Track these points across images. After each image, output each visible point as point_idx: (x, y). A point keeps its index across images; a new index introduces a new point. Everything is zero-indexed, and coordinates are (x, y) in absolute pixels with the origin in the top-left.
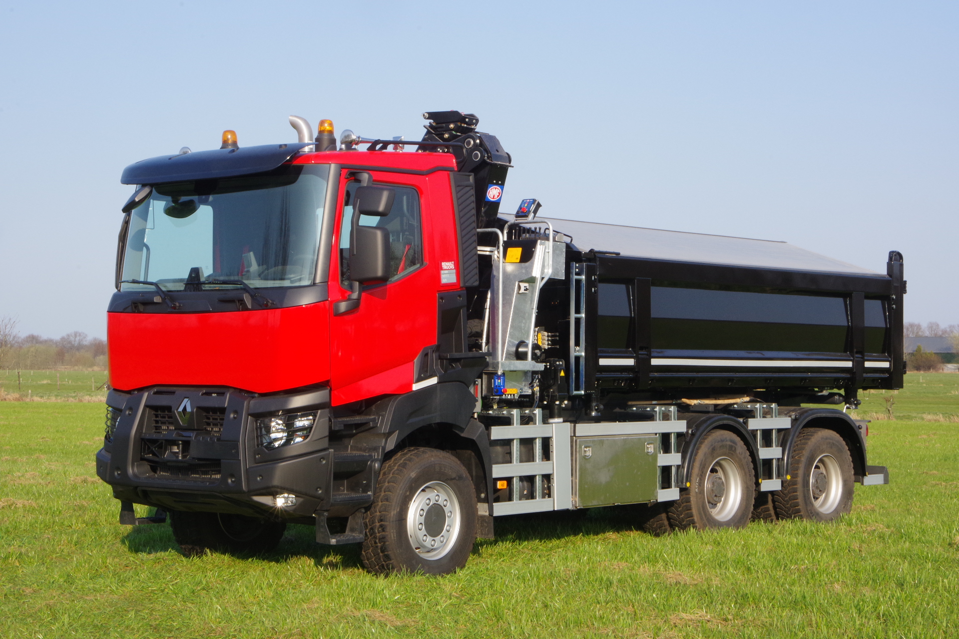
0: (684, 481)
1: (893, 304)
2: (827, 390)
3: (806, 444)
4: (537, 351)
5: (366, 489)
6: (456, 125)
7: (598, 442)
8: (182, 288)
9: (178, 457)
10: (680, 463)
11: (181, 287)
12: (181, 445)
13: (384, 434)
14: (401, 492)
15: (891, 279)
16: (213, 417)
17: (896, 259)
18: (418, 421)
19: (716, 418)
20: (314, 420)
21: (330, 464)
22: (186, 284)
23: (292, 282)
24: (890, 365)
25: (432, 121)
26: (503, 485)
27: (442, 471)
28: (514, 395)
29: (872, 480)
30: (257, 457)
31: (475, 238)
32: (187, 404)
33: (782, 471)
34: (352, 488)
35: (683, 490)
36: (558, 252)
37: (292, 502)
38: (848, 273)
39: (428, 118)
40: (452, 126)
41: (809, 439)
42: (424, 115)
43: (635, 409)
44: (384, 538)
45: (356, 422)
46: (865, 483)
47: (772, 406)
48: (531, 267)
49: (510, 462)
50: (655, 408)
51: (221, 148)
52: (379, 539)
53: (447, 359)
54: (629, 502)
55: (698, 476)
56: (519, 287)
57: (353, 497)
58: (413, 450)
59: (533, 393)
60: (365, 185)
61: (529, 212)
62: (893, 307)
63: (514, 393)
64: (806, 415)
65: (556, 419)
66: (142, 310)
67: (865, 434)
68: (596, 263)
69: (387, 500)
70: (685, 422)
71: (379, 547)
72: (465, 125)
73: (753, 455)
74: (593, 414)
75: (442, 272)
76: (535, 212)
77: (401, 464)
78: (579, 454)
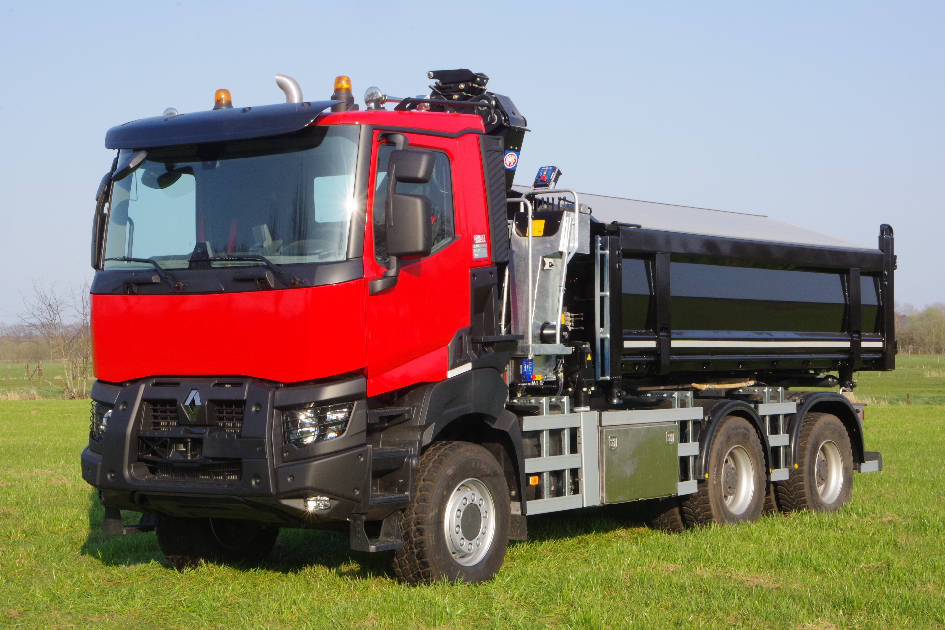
0: (703, 472)
1: (886, 280)
2: (824, 372)
3: (810, 430)
4: (565, 333)
5: (402, 488)
6: (467, 85)
7: (623, 431)
8: (186, 266)
9: (187, 456)
10: (697, 453)
11: (185, 264)
12: (190, 443)
13: (420, 427)
14: (439, 491)
15: (883, 254)
16: (227, 411)
17: (886, 233)
18: (454, 412)
19: (730, 404)
20: (350, 413)
21: (368, 462)
22: (191, 262)
23: (321, 258)
24: (884, 345)
25: (438, 81)
26: (535, 481)
27: (478, 466)
28: (539, 382)
29: (869, 466)
30: (285, 455)
31: (505, 208)
32: (195, 396)
33: (790, 458)
34: (386, 488)
35: (702, 482)
36: (583, 224)
37: (325, 506)
38: (845, 247)
39: (433, 78)
40: (462, 86)
41: (813, 425)
42: (429, 74)
43: (649, 395)
44: (422, 543)
45: (391, 414)
46: (863, 470)
47: (778, 390)
48: (558, 241)
49: (540, 455)
50: (673, 394)
51: (215, 109)
52: (416, 544)
53: (481, 343)
54: (652, 497)
55: (715, 466)
56: (544, 263)
57: (391, 498)
58: (446, 445)
59: (558, 379)
60: (401, 148)
61: (550, 180)
62: (885, 284)
63: (539, 379)
64: (810, 398)
65: (583, 408)
66: (136, 292)
67: (862, 419)
68: (619, 236)
69: (424, 500)
70: (701, 408)
71: (416, 554)
72: (477, 86)
73: (764, 441)
74: (615, 401)
75: (474, 246)
76: (556, 180)
77: (436, 460)
78: (606, 446)
